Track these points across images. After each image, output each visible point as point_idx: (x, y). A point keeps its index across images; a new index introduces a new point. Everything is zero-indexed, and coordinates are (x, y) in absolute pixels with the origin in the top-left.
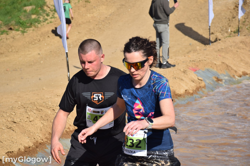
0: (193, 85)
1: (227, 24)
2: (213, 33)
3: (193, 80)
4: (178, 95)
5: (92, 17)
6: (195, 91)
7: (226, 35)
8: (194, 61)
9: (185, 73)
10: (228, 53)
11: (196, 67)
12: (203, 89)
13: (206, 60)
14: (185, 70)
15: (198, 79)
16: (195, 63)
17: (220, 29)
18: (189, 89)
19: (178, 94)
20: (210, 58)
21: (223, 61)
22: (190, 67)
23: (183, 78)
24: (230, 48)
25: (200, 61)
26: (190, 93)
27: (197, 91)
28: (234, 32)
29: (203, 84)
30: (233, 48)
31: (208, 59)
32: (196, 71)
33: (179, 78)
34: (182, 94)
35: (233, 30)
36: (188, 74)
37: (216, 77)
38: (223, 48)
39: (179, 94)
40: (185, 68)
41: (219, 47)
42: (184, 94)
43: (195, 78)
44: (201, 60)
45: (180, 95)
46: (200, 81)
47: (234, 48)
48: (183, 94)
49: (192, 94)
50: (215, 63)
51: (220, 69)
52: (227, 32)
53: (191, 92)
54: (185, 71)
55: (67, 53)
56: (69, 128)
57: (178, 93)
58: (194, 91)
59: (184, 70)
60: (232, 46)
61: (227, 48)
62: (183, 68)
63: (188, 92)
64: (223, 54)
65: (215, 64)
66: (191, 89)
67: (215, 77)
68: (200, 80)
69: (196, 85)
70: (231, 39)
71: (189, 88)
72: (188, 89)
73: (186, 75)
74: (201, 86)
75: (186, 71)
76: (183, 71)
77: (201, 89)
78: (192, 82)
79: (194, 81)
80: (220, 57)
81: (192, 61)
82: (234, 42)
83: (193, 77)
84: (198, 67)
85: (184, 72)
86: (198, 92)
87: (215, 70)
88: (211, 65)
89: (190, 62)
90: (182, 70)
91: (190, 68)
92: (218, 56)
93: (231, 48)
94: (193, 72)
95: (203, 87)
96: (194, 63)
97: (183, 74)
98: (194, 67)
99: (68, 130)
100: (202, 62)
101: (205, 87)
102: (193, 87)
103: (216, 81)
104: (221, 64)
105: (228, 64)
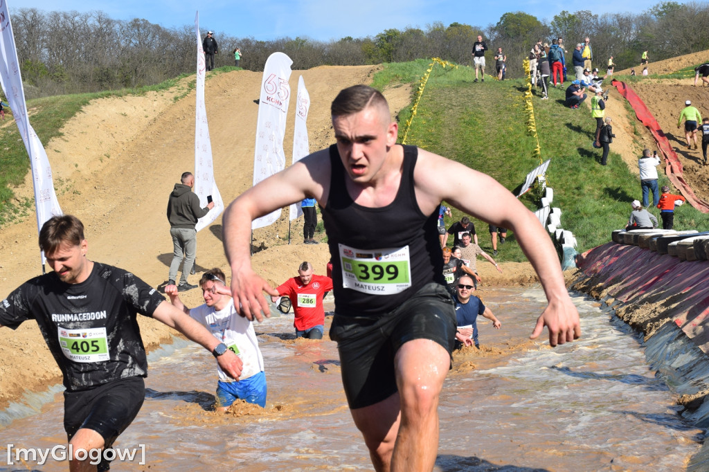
1: (273, 228)
2: (255, 240)
5: (83, 214)
7: (273, 242)
10: (275, 267)
17: (265, 235)
21: (270, 278)
24: (279, 260)
28: (284, 239)
30: (282, 261)
35: (282, 236)
38: (269, 260)
41: (265, 259)
47: (284, 260)
52: (274, 239)
55: (44, 265)
56: (44, 376)
60: (281, 257)
61: (274, 260)
64: (269, 269)
70: (281, 248)
80: (265, 272)
82: (283, 252)
92: (263, 271)
99: (43, 379)
105: (276, 282)
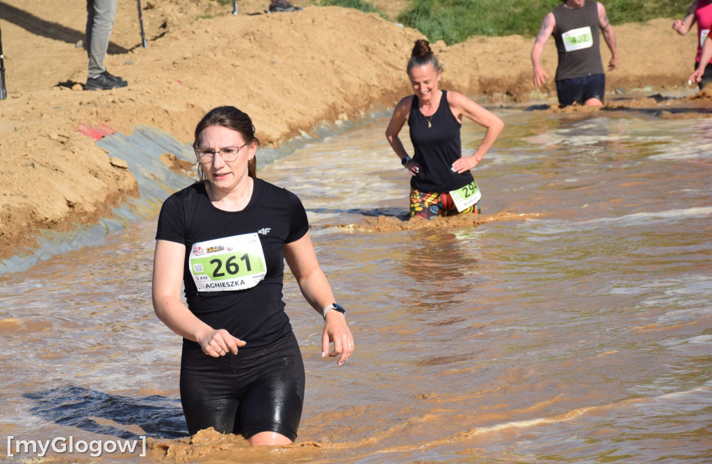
0: (96, 184)
2: (149, 7)
3: (95, 169)
4: (44, 222)
6: (105, 205)
7: (194, 10)
8: (96, 106)
9: (67, 145)
10: (204, 73)
11: (103, 125)
12: (130, 199)
13: (134, 98)
14: (66, 135)
15: (112, 165)
16: (99, 110)
18: (84, 200)
19: (47, 219)
20: (148, 92)
21: (193, 102)
22: (80, 124)
23: (61, 164)
25: (113, 102)
26: (86, 213)
27: (111, 207)
29: (128, 182)
30: (219, 56)
31: (139, 96)
32: (103, 137)
33: (46, 165)
34: (60, 219)
36: (77, 149)
37: (172, 156)
38: (188, 55)
39: (49, 220)
40: (65, 130)
41: (176, 54)
42: (66, 218)
43: (99, 163)
44: (116, 100)
45: (52, 221)
46: (118, 172)
47: (224, 54)
48: (62, 220)
49: (93, 218)
50: (166, 107)
51: (183, 129)
53: (90, 209)
54: (64, 140)
57: (47, 216)
58: (101, 207)
59: (59, 135)
60: (215, 48)
61: (199, 55)
62: (59, 129)
63: (81, 211)
64: (189, 78)
65: (167, 112)
66: (88, 199)
67: (169, 156)
68: (119, 167)
69: (105, 186)
71: (81, 196)
72: (80, 200)
73: (68, 154)
74: (121, 187)
75: (68, 138)
76: (57, 140)
77: (124, 200)
78: (91, 177)
79: (99, 172)
80: (179, 87)
81: (88, 103)
82: (220, 34)
83: (95, 157)
84: (107, 124)
85: (62, 143)
86: (114, 210)
87: (166, 132)
88: (152, 117)
89: (82, 106)
90: (55, 136)
91: (82, 128)
92: (175, 84)
93: (215, 55)
94: (92, 141)
95: (130, 192)
96: (94, 109)
97: (58, 150)
98: (94, 123)
100: (121, 104)
101: (134, 191)
102: (98, 193)
103: (171, 168)
104: (184, 110)
